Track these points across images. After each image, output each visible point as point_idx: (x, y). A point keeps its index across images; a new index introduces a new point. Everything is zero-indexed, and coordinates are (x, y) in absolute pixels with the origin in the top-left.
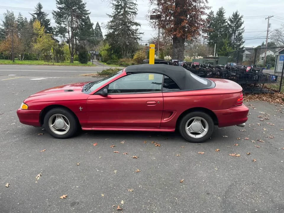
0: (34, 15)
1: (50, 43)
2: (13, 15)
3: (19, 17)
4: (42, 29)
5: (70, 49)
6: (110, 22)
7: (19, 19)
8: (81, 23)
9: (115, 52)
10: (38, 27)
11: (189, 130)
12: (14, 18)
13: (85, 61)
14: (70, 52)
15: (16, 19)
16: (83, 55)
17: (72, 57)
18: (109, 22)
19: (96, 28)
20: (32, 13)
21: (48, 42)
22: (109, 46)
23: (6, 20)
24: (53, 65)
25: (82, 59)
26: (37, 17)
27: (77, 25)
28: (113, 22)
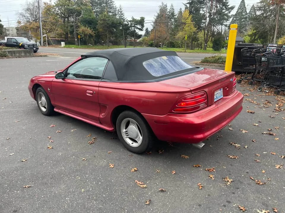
0: (186, 4)
1: (191, 30)
2: (167, 6)
3: (171, 8)
4: (190, 18)
5: (204, 35)
6: (260, 3)
7: (170, 10)
8: (221, 7)
9: (260, 37)
10: (186, 16)
11: (126, 134)
12: (167, 9)
13: (218, 48)
14: (205, 39)
15: (168, 11)
16: (217, 42)
17: (206, 44)
18: (258, 3)
19: (250, 11)
20: (185, 3)
21: (189, 30)
22: (254, 31)
23: (160, 12)
24: (185, 52)
25: (215, 46)
26: (189, 6)
27: (216, 10)
28: (263, 2)
